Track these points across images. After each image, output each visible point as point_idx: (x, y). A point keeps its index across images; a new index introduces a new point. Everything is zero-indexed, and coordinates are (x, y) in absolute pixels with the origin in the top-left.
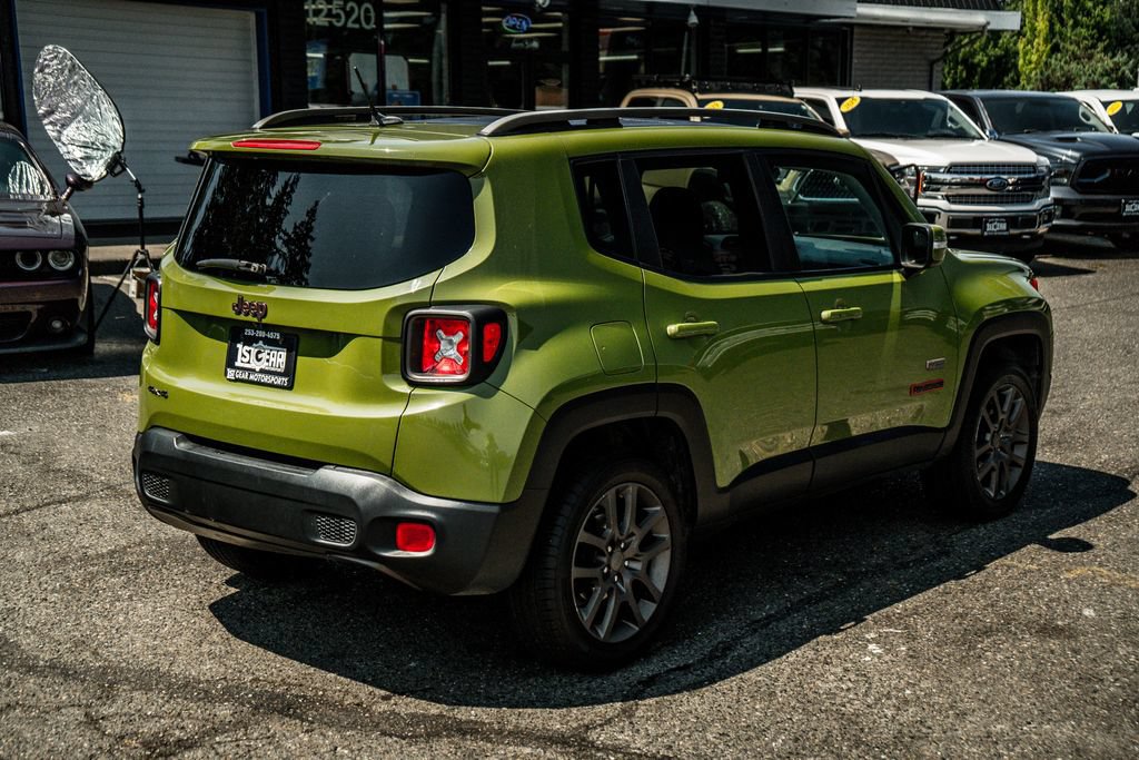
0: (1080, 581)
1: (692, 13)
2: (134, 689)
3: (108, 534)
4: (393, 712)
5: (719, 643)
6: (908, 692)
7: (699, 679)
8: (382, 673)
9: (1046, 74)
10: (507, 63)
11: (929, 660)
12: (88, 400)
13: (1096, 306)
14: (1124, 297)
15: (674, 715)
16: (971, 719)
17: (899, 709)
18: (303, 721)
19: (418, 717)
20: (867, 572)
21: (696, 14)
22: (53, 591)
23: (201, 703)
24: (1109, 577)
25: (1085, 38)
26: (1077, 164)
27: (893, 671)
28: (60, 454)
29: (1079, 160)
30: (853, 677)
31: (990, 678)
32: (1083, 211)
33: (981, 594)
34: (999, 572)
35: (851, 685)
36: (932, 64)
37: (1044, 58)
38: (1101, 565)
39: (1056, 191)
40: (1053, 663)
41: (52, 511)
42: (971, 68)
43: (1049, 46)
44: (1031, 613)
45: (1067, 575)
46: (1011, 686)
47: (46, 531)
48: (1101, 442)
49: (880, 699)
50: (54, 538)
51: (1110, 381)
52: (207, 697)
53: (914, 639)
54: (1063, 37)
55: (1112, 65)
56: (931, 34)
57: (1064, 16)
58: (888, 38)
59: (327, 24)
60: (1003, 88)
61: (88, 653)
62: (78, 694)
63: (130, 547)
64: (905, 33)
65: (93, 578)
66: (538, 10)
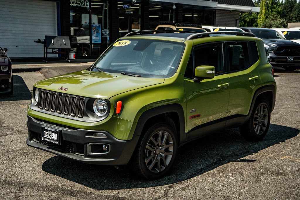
0: (285, 160)
1: (174, 5)
2: (28, 188)
3: (19, 144)
4: (101, 195)
5: (189, 176)
6: (242, 190)
7: (184, 186)
8: (97, 184)
9: (265, 23)
10: (123, 17)
11: (247, 181)
12: (12, 107)
13: (282, 85)
14: (289, 83)
15: (178, 196)
16: (260, 198)
17: (240, 195)
18: (76, 197)
19: (108, 196)
20: (227, 156)
21: (175, 5)
22: (4, 160)
23: (47, 192)
24: (293, 159)
25: (275, 15)
26: (276, 48)
27: (237, 184)
28: (5, 122)
29: (276, 47)
30: (226, 186)
31: (264, 187)
32: (277, 60)
33: (259, 163)
34: (263, 157)
35: (226, 188)
36: (236, 20)
37: (264, 20)
38: (290, 156)
39: (271, 55)
40: (281, 183)
41: (3, 138)
42: (245, 22)
43: (265, 17)
44: (273, 169)
45: (281, 158)
46: (270, 189)
47: (2, 143)
48: (286, 122)
49: (234, 192)
50: (4, 145)
51: (287, 106)
52: (49, 190)
53: (242, 176)
54: (269, 14)
55: (282, 22)
56: (236, 12)
57: (269, 9)
58: (225, 13)
59: (76, 6)
60: (253, 27)
61: (15, 178)
62: (13, 189)
63: (25, 148)
64: (230, 12)
65: (15, 156)
66: (133, 3)
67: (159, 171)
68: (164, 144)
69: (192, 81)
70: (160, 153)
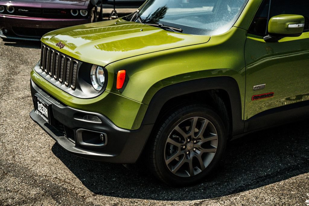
67: (190, 176)
68: (201, 137)
69: (263, 41)
70: (194, 149)
